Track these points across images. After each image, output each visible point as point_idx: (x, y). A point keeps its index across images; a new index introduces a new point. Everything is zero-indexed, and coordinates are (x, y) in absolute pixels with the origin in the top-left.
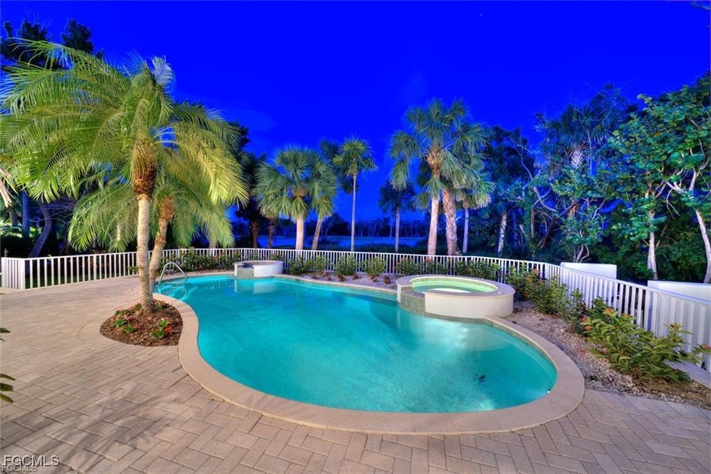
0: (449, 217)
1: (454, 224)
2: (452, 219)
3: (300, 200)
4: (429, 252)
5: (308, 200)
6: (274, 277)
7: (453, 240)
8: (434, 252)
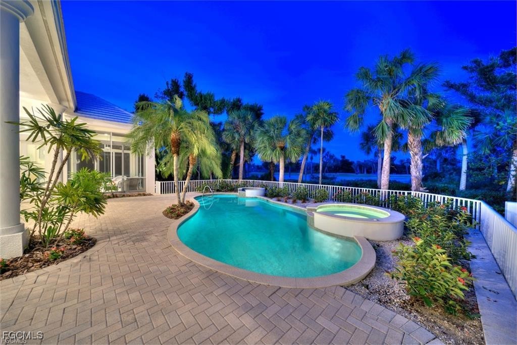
0: (414, 156)
1: (419, 162)
2: (417, 157)
3: (278, 149)
4: (382, 187)
5: (283, 149)
6: (256, 198)
7: (416, 177)
8: (387, 187)
